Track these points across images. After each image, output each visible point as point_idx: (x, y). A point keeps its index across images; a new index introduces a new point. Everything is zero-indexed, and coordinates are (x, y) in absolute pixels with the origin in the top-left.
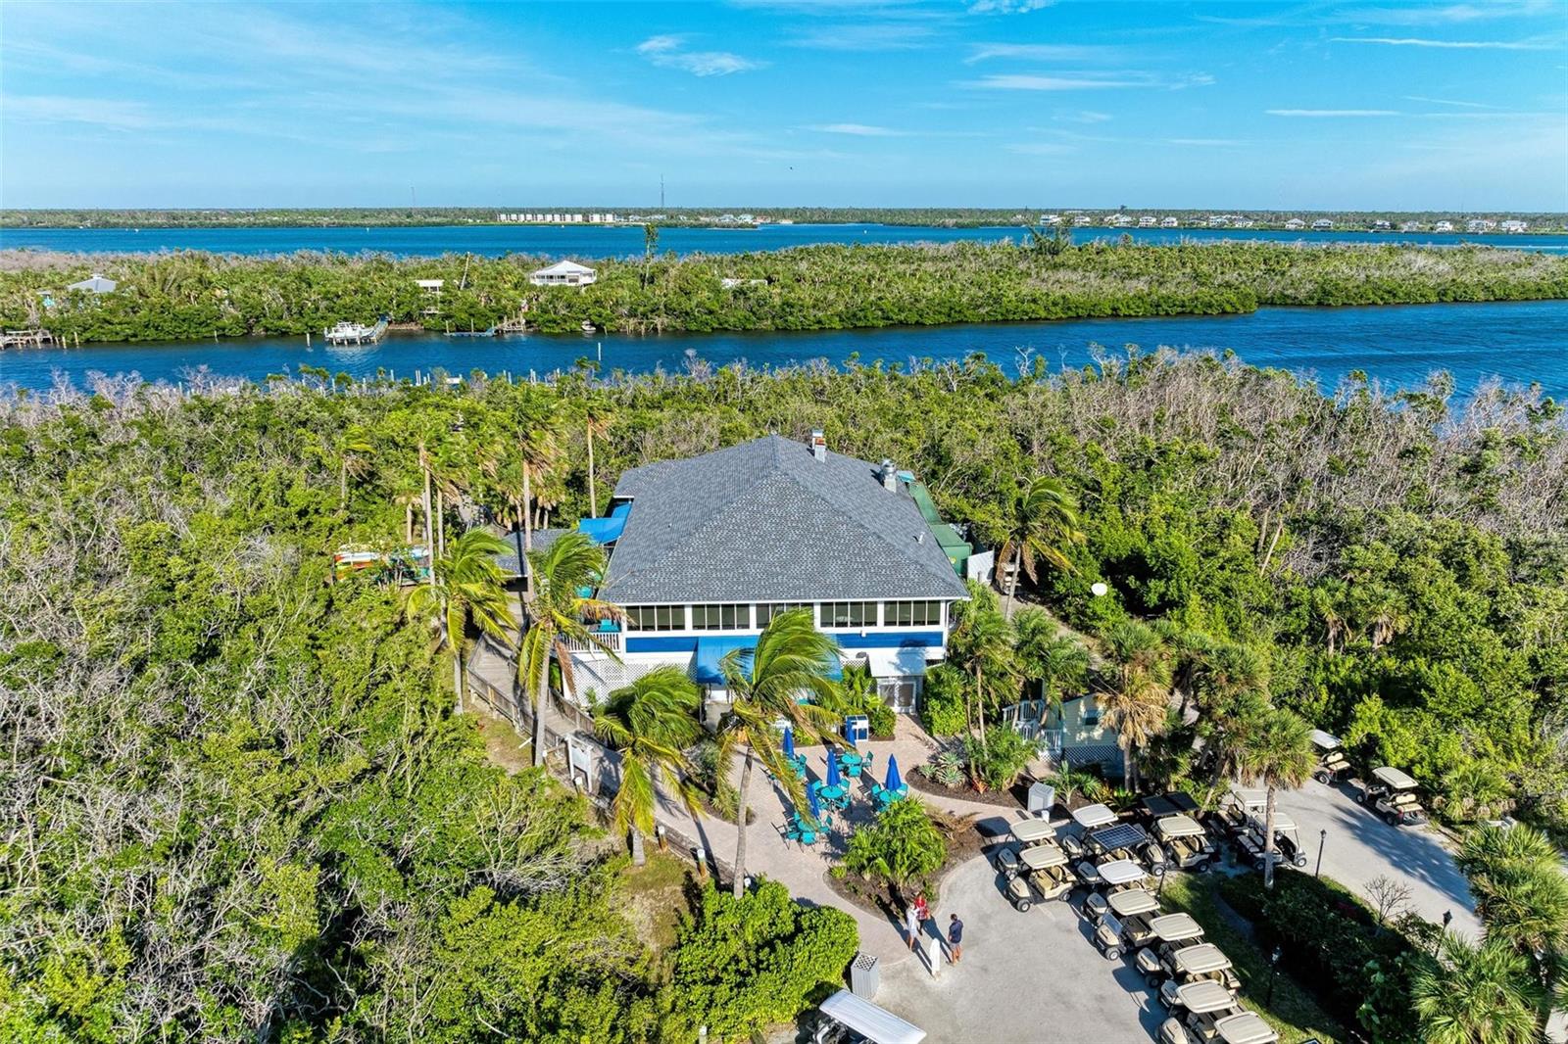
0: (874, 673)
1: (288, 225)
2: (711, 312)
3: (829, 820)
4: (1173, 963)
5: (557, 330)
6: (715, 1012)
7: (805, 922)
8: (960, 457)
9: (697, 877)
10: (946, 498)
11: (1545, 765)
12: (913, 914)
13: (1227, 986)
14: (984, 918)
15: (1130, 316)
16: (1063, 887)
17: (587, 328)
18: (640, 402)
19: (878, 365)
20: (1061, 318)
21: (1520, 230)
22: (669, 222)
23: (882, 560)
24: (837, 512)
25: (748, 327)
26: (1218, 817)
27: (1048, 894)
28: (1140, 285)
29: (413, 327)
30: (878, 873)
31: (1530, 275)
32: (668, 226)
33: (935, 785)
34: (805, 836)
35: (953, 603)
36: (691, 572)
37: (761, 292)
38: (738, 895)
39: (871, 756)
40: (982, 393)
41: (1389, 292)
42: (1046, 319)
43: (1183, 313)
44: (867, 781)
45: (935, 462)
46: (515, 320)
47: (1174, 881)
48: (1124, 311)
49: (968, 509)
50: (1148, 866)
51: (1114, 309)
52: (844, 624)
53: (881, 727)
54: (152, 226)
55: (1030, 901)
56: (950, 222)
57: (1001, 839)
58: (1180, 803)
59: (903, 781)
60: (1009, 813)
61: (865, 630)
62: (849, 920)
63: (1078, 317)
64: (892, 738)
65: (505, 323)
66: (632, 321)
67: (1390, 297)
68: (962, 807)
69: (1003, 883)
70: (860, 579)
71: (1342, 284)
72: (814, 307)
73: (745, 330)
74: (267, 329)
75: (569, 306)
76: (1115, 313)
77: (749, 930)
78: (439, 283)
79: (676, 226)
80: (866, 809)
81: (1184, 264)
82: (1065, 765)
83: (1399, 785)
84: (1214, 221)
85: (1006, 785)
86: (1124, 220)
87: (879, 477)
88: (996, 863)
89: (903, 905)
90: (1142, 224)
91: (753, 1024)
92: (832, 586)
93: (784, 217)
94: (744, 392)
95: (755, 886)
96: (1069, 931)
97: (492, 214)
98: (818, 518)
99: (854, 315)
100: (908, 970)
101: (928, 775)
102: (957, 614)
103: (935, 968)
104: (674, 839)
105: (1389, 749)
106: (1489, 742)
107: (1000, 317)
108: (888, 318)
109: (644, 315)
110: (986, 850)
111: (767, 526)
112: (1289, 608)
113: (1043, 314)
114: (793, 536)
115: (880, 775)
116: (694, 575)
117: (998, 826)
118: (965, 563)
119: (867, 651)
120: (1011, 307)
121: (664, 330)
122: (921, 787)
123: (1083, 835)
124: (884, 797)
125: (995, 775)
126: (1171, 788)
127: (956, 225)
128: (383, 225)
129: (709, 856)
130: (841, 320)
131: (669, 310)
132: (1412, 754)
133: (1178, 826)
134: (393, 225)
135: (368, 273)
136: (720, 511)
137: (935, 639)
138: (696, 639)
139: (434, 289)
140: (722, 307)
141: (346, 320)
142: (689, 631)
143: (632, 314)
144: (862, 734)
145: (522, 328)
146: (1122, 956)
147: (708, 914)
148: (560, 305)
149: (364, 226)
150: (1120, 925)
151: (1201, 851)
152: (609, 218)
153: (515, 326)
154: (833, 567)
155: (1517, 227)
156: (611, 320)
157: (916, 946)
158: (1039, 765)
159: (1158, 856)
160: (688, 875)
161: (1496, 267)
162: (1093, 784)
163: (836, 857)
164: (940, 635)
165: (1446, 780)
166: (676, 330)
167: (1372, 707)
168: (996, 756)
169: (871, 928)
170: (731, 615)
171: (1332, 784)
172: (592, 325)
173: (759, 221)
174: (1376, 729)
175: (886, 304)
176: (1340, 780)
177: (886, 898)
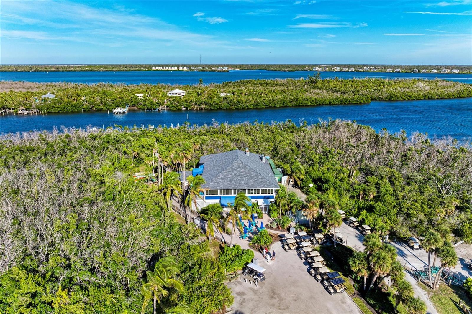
0: (259, 204)
1: (91, 71)
2: (217, 104)
3: (249, 234)
4: (314, 260)
5: (175, 109)
6: (228, 267)
7: (244, 252)
8: (281, 152)
9: (222, 245)
10: (277, 163)
11: (397, 225)
12: (265, 251)
13: (323, 264)
14: (279, 253)
15: (334, 104)
16: (295, 247)
17: (183, 108)
18: (201, 134)
19: (263, 123)
20: (315, 105)
21: (457, 72)
22: (203, 70)
23: (261, 180)
24: (251, 169)
25: (228, 108)
26: (328, 234)
27: (292, 248)
28: (338, 95)
29: (135, 108)
30: (258, 244)
31: (452, 90)
32: (202, 71)
33: (271, 228)
34: (244, 237)
35: (276, 189)
36: (220, 182)
37: (231, 98)
38: (231, 247)
39: (258, 222)
40: (289, 131)
41: (409, 96)
42: (310, 105)
43: (349, 103)
44: (257, 227)
45: (275, 153)
46: (163, 106)
47: (317, 246)
48: (332, 103)
49: (283, 165)
50: (312, 243)
51: (330, 102)
52: (252, 194)
53: (260, 216)
54: (51, 71)
55: (288, 250)
56: (286, 69)
57: (283, 238)
58: (320, 231)
59: (264, 227)
60: (286, 234)
61: (257, 195)
62: (252, 252)
63: (319, 104)
64: (262, 218)
65: (161, 107)
66: (196, 107)
67: (409, 98)
68: (276, 232)
69: (283, 246)
70: (256, 184)
71: (396, 94)
72: (246, 102)
73: (227, 109)
74: (96, 109)
75: (178, 102)
76: (330, 104)
77: (233, 253)
78: (142, 95)
79: (205, 71)
80: (256, 232)
81: (352, 86)
82: (298, 224)
83: (367, 228)
84: (366, 69)
85: (286, 228)
86: (338, 69)
87: (261, 159)
88: (282, 243)
89: (263, 250)
90: (344, 70)
91: (234, 269)
92: (250, 186)
93: (237, 68)
94: (228, 130)
95: (234, 246)
96: (295, 255)
97: (150, 67)
98: (247, 170)
99: (257, 105)
100: (263, 261)
101: (270, 226)
102: (277, 191)
103: (269, 261)
104: (218, 238)
105: (366, 221)
106: (388, 220)
107: (297, 105)
108: (266, 105)
109: (199, 105)
110: (280, 240)
111: (236, 172)
112: (354, 190)
113: (309, 104)
114: (242, 174)
115: (259, 226)
116: (220, 183)
117: (283, 236)
118: (281, 178)
119: (258, 199)
120: (301, 102)
121: (204, 109)
122: (268, 228)
123: (300, 238)
124: (260, 230)
125: (283, 226)
126: (319, 228)
127: (288, 71)
128: (119, 71)
129: (224, 241)
130: (253, 106)
131: (206, 103)
132: (371, 222)
133: (319, 236)
134: (122, 71)
135: (122, 92)
136: (226, 169)
137: (272, 197)
138: (221, 197)
139: (141, 97)
140: (220, 102)
141: (117, 106)
142: (219, 195)
143: (196, 104)
144: (256, 217)
145: (166, 108)
146: (305, 259)
147: (225, 251)
148: (175, 102)
149: (113, 71)
150: (304, 254)
151: (323, 241)
152: (185, 68)
153: (163, 108)
154: (250, 181)
155: (456, 71)
156: (190, 106)
157: (265, 257)
158: (293, 224)
159: (314, 241)
160: (220, 245)
161: (443, 87)
162: (303, 227)
163: (250, 241)
164: (273, 196)
165: (376, 227)
166: (207, 109)
167: (364, 212)
168: (283, 222)
169: (256, 254)
170: (228, 192)
171: (355, 229)
172: (184, 107)
173: (230, 69)
174: (364, 217)
175: (266, 102)
176: (357, 228)
177: (260, 249)
